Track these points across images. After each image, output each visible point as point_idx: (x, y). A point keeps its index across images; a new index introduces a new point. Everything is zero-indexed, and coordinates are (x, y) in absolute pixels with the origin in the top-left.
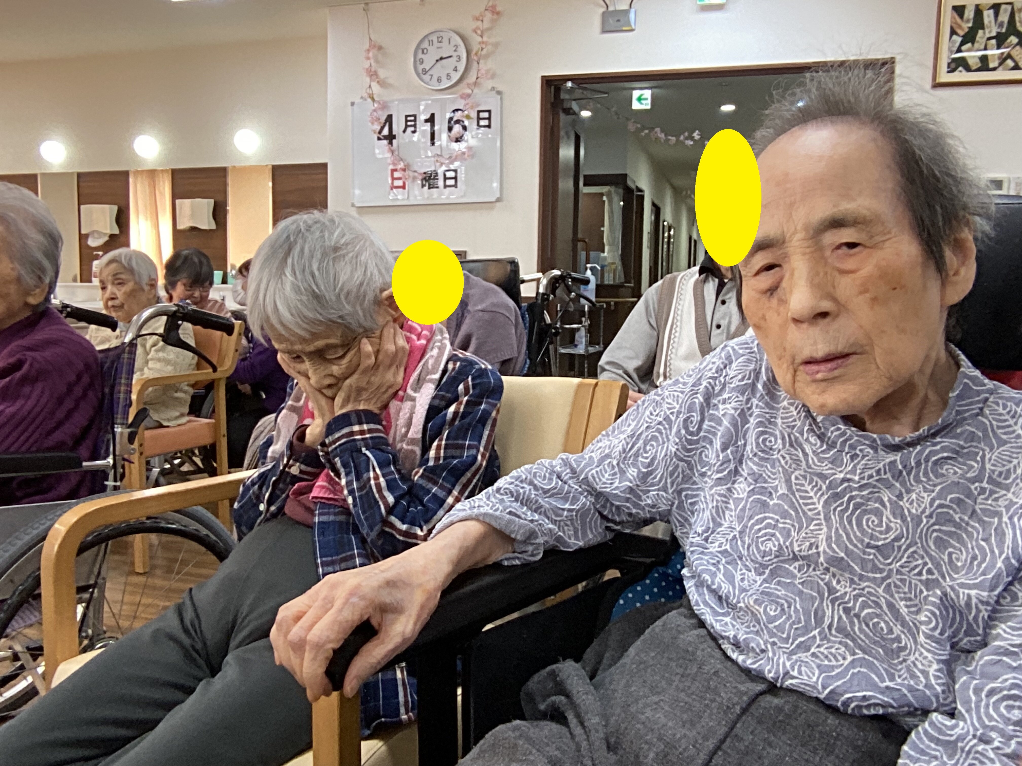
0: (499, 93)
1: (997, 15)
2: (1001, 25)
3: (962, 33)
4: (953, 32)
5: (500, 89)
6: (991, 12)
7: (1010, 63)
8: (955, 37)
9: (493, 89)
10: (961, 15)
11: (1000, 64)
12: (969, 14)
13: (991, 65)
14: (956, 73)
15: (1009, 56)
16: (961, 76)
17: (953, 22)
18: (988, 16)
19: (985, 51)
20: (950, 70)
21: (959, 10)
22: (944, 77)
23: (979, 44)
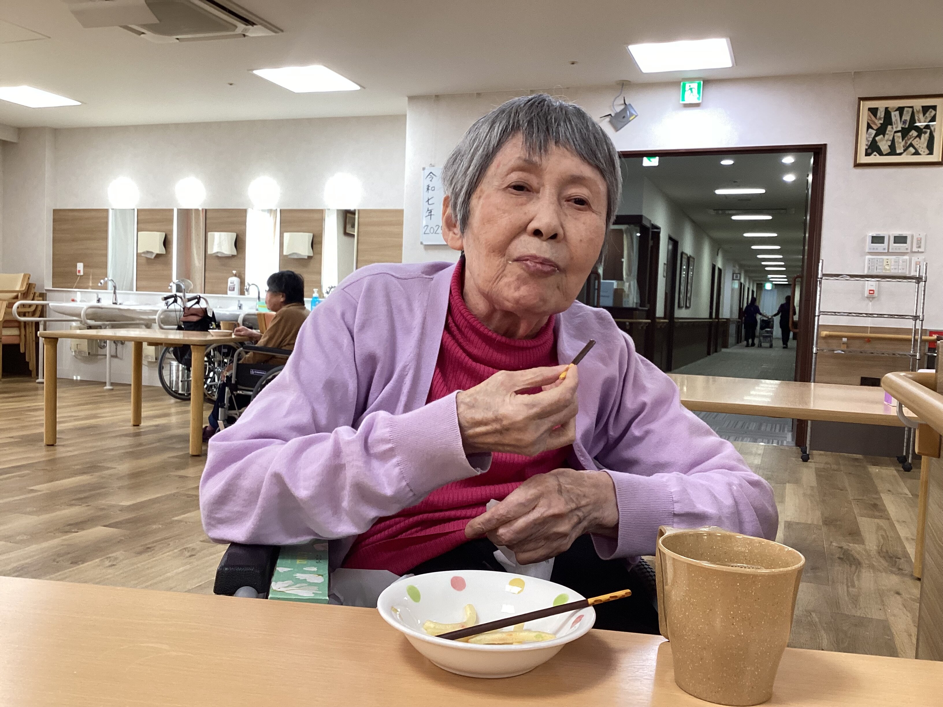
1: (901, 115)
2: (905, 122)
3: (875, 127)
4: (869, 127)
6: (897, 113)
7: (912, 150)
8: (870, 130)
10: (875, 116)
11: (905, 151)
12: (881, 114)
13: (898, 152)
14: (872, 156)
15: (911, 145)
16: (875, 158)
17: (869, 119)
18: (895, 116)
19: (893, 141)
20: (867, 154)
21: (874, 111)
22: (863, 159)
23: (889, 135)
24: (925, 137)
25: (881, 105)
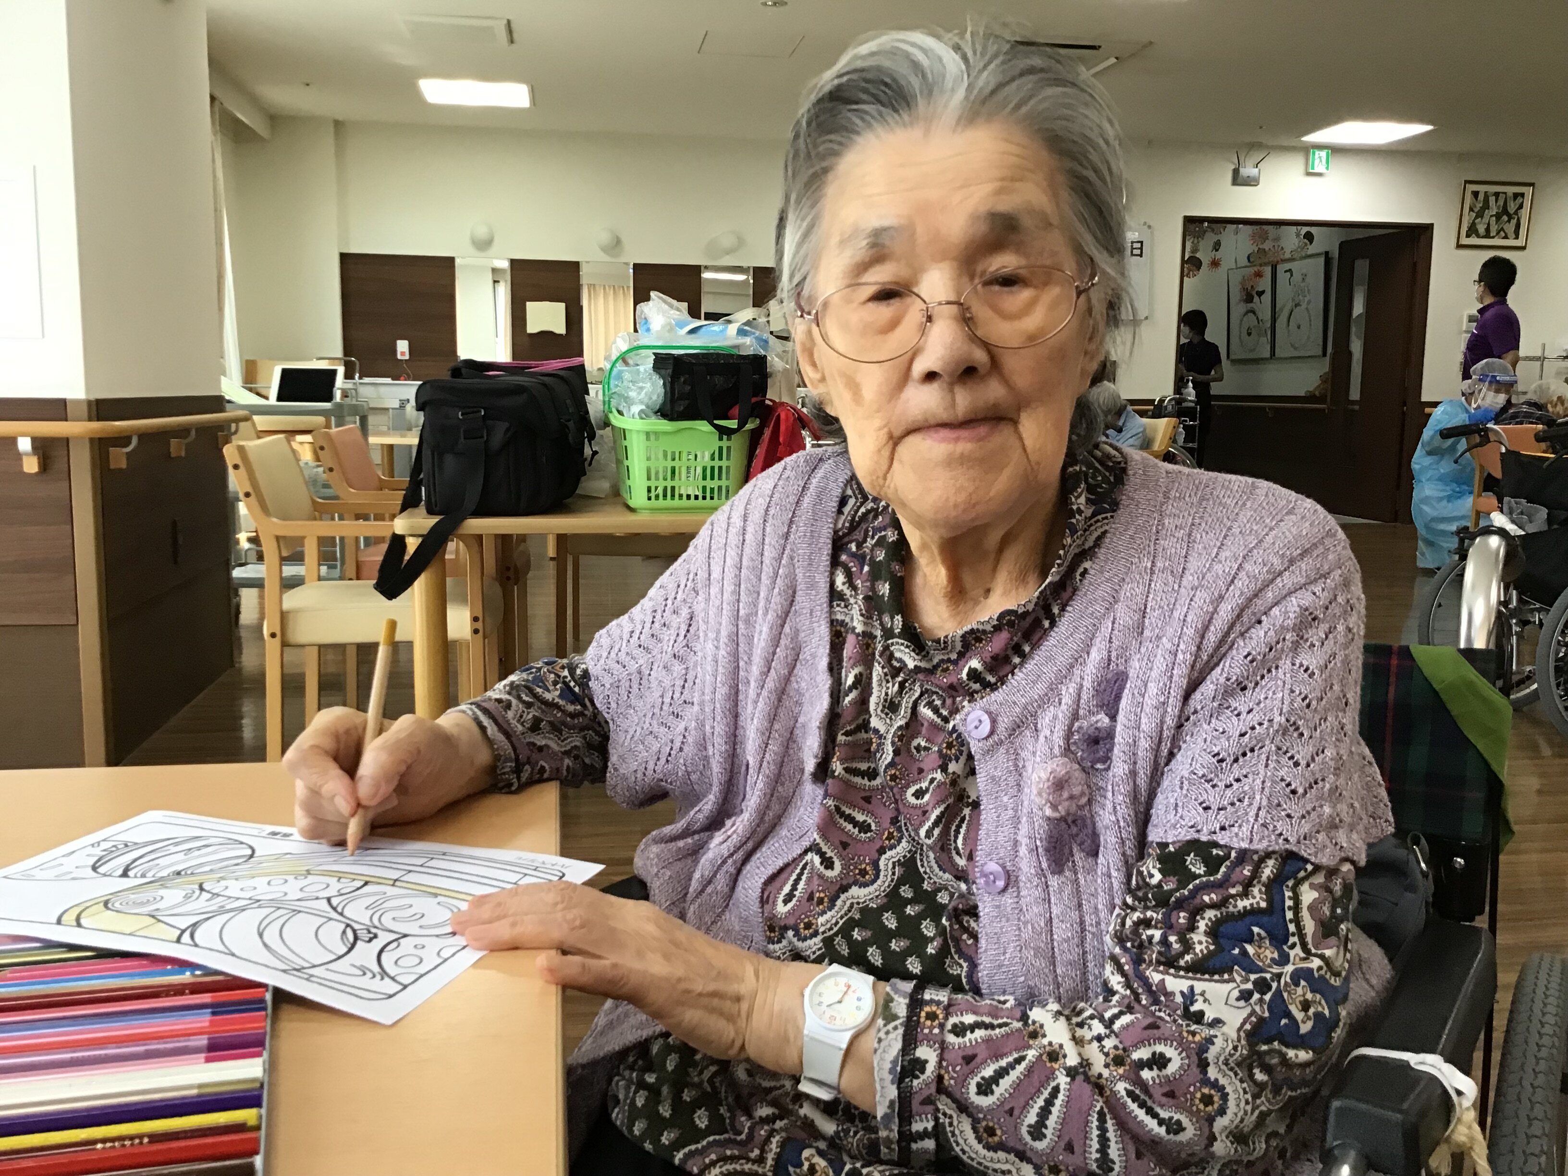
0: (1149, 227)
1: (1496, 201)
2: (1498, 208)
3: (1476, 210)
4: (1471, 210)
5: (1151, 224)
6: (1494, 198)
7: (1503, 234)
8: (1472, 213)
9: (1145, 223)
10: (1476, 199)
11: (1498, 233)
12: (1481, 197)
13: (1492, 235)
14: (1472, 238)
15: (1502, 229)
16: (1474, 241)
17: (1472, 202)
18: (1492, 199)
19: (1489, 224)
20: (1468, 236)
21: (1476, 194)
22: (1465, 241)
23: (1486, 220)
24: (1514, 222)
25: (1481, 189)
